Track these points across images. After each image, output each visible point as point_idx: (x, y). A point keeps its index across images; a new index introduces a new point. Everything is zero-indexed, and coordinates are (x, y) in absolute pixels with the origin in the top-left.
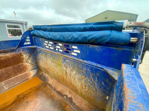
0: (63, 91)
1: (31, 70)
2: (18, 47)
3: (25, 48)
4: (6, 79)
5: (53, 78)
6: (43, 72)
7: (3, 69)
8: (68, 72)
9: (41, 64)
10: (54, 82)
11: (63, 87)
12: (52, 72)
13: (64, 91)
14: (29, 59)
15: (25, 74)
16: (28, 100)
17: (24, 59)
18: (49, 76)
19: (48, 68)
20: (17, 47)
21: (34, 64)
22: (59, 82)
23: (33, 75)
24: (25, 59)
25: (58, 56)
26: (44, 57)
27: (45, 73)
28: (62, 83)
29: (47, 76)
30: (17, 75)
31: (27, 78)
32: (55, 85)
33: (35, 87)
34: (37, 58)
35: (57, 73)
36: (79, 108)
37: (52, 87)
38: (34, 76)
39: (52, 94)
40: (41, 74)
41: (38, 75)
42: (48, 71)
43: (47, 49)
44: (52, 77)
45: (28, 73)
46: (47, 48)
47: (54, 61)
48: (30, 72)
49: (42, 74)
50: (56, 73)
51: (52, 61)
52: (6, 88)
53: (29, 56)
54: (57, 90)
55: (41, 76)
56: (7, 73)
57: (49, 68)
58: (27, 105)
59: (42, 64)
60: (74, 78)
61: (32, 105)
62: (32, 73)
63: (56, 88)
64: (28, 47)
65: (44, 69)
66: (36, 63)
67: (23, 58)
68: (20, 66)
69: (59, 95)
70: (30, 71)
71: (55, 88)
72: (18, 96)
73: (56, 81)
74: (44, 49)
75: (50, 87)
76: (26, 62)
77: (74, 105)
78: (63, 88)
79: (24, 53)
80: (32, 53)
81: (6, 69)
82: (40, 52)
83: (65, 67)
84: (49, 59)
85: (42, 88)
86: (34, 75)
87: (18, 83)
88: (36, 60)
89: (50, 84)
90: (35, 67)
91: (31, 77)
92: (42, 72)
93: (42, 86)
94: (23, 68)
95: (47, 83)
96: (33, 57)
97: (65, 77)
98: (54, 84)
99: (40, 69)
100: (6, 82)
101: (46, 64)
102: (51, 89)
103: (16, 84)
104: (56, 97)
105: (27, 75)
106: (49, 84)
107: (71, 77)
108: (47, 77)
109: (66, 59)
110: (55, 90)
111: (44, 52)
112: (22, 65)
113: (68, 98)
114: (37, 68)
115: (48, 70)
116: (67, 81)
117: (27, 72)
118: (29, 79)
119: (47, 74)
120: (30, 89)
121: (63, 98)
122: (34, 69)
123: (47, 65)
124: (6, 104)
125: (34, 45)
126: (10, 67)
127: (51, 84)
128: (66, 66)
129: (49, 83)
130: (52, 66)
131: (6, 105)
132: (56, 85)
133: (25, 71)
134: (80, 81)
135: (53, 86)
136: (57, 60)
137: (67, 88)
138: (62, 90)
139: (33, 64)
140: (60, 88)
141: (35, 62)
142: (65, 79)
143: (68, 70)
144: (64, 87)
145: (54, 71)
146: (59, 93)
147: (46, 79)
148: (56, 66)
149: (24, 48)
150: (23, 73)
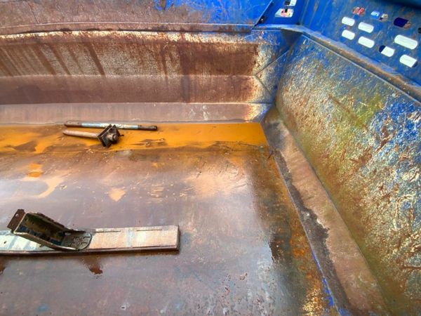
0: (309, 198)
1: (256, 103)
2: (260, 23)
3: (273, 29)
4: (210, 100)
5: (301, 150)
6: (281, 121)
7: (214, 76)
8: (374, 159)
9: (288, 93)
10: (296, 161)
11: (315, 190)
12: (309, 131)
13: (312, 199)
14: (266, 67)
15: (243, 105)
16: (231, 161)
17: (257, 65)
18: (290, 139)
19: (303, 114)
20: (257, 22)
21: (269, 89)
22: (313, 169)
23: (256, 115)
24: (259, 65)
25: (373, 83)
26: (309, 75)
27: (285, 124)
28: (321, 178)
29: (285, 136)
30: (228, 101)
31: (242, 118)
32: (296, 169)
33: (249, 145)
34: (286, 71)
35: (324, 141)
36: (334, 272)
37: (284, 169)
38: (255, 120)
39: (277, 184)
40: (272, 122)
41: (266, 122)
42: (294, 123)
43: (342, 45)
44: (298, 145)
45: (248, 106)
46: (343, 40)
47: (341, 100)
48: (252, 105)
49: (276, 125)
50: (319, 139)
51: (334, 95)
52: (206, 119)
53: (270, 60)
54: (293, 184)
55: (270, 126)
56: (215, 88)
57: (306, 117)
58: (225, 168)
59: (290, 95)
60: (388, 196)
61: (234, 175)
62: (256, 110)
63: (293, 178)
64: (279, 29)
65: (288, 113)
66: (276, 87)
67: (255, 62)
68: (241, 80)
69: (294, 199)
70: (253, 103)
71: (290, 175)
72: (218, 143)
73: (304, 161)
74: (330, 42)
75: (280, 166)
76: (256, 75)
77: (321, 251)
78: (315, 192)
79: (263, 47)
80: (281, 50)
81: (217, 78)
82: (306, 53)
83: (377, 139)
84: (327, 85)
85: (263, 156)
86: (256, 118)
87: (224, 118)
88: (279, 79)
89: (282, 159)
90: (269, 97)
91: (250, 118)
92: (277, 119)
93: (263, 152)
94: (245, 89)
95: (278, 153)
96: (277, 67)
97: (347, 167)
98: (294, 164)
99: (277, 110)
100: (209, 105)
101: (302, 100)
102: (280, 173)
103: (221, 119)
104: (283, 197)
105: (245, 110)
106: (281, 155)
107: (375, 181)
108: (285, 138)
109: (411, 110)
110: (289, 179)
111: (321, 56)
112: (247, 79)
113: (316, 224)
114: (269, 103)
115: (297, 119)
116: (342, 183)
117: (246, 103)
118: (245, 121)
119: (289, 130)
120: (240, 144)
121: (299, 212)
122: (262, 103)
123: (305, 106)
124: (198, 144)
125: (298, 24)
126: (225, 77)
127: (286, 160)
128: (387, 135)
129: (283, 155)
130: (320, 114)
131: (198, 146)
132: (297, 171)
133: (245, 99)
134: (409, 218)
135: (290, 168)
136: (359, 99)
137: (328, 201)
138: (310, 194)
139: (266, 88)
140: (306, 185)
141: (274, 84)
142: (341, 172)
143: (384, 156)
144: (320, 190)
145: (316, 133)
146: (297, 194)
147: (279, 141)
148: (336, 120)
149: (269, 29)
150: (239, 101)
